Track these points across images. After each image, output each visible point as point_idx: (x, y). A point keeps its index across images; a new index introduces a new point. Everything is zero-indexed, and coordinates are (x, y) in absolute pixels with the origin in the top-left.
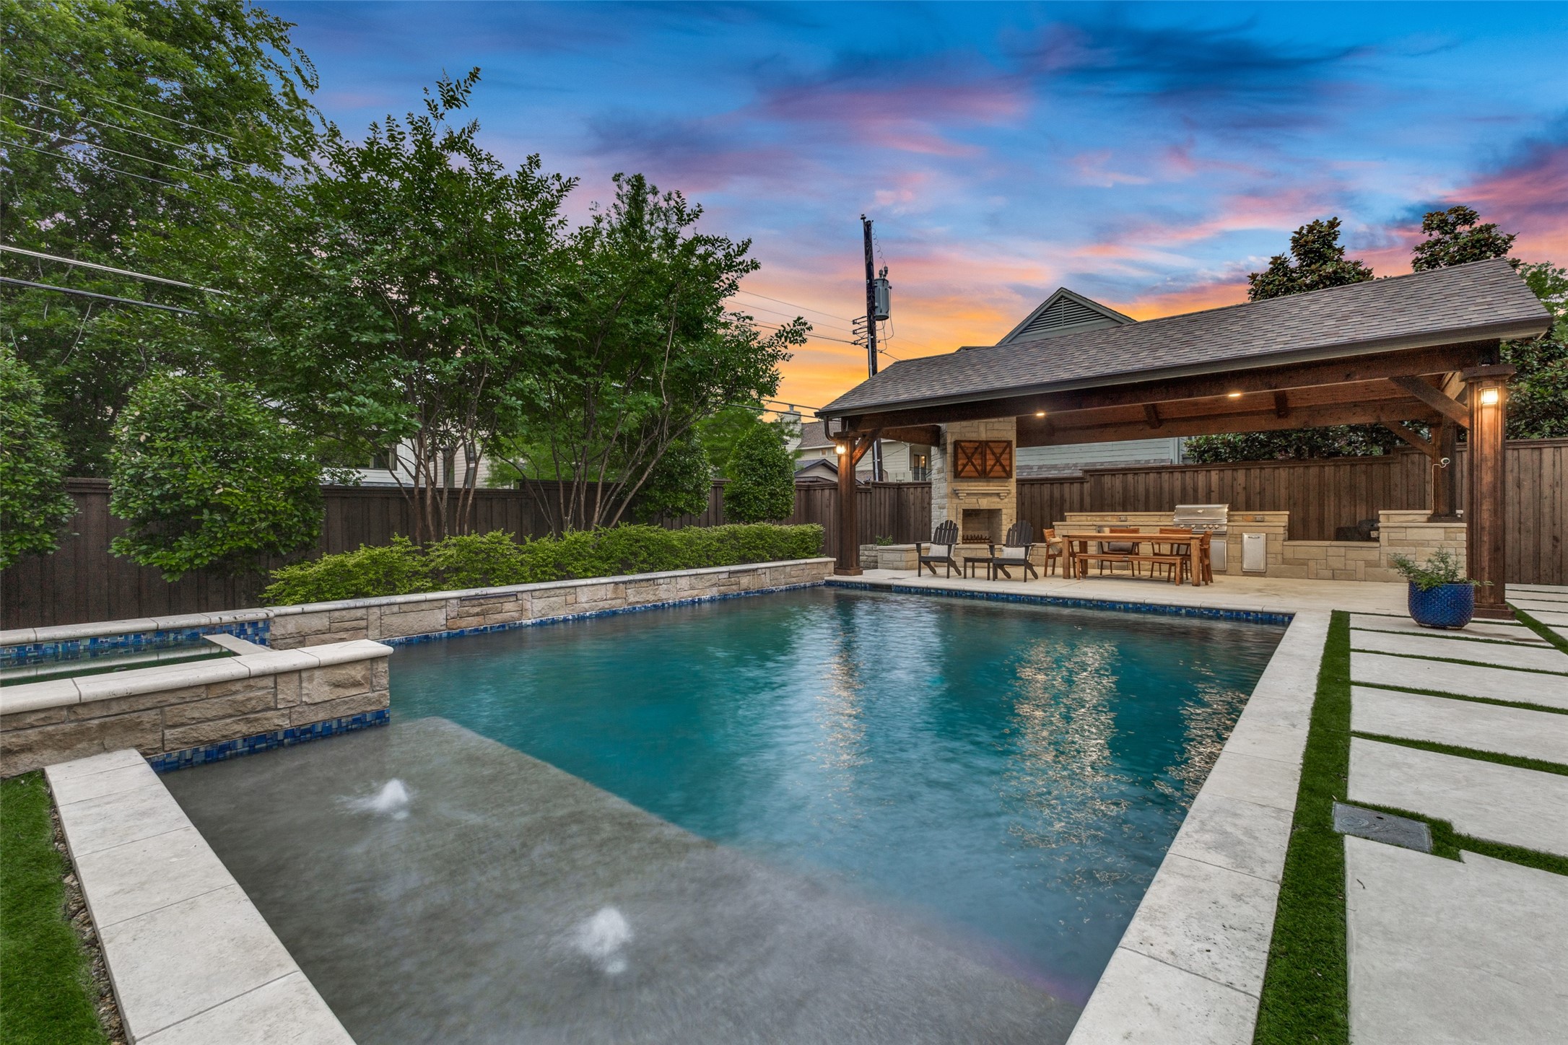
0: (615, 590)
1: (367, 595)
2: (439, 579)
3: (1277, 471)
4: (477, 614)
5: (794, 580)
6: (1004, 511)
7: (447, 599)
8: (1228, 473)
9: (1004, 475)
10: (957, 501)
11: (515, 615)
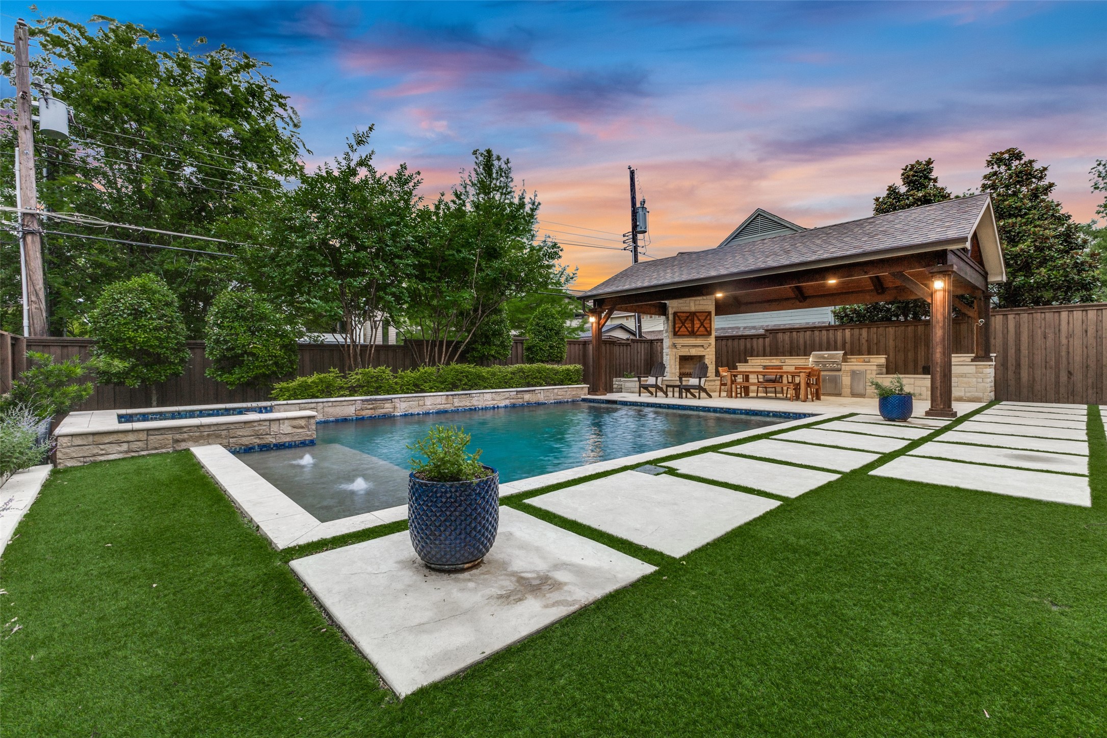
0: (447, 399)
1: (317, 397)
2: (353, 391)
3: (887, 329)
4: (371, 409)
5: (560, 397)
6: (706, 357)
7: (355, 400)
8: (856, 331)
9: (706, 333)
10: (676, 350)
11: (391, 410)
